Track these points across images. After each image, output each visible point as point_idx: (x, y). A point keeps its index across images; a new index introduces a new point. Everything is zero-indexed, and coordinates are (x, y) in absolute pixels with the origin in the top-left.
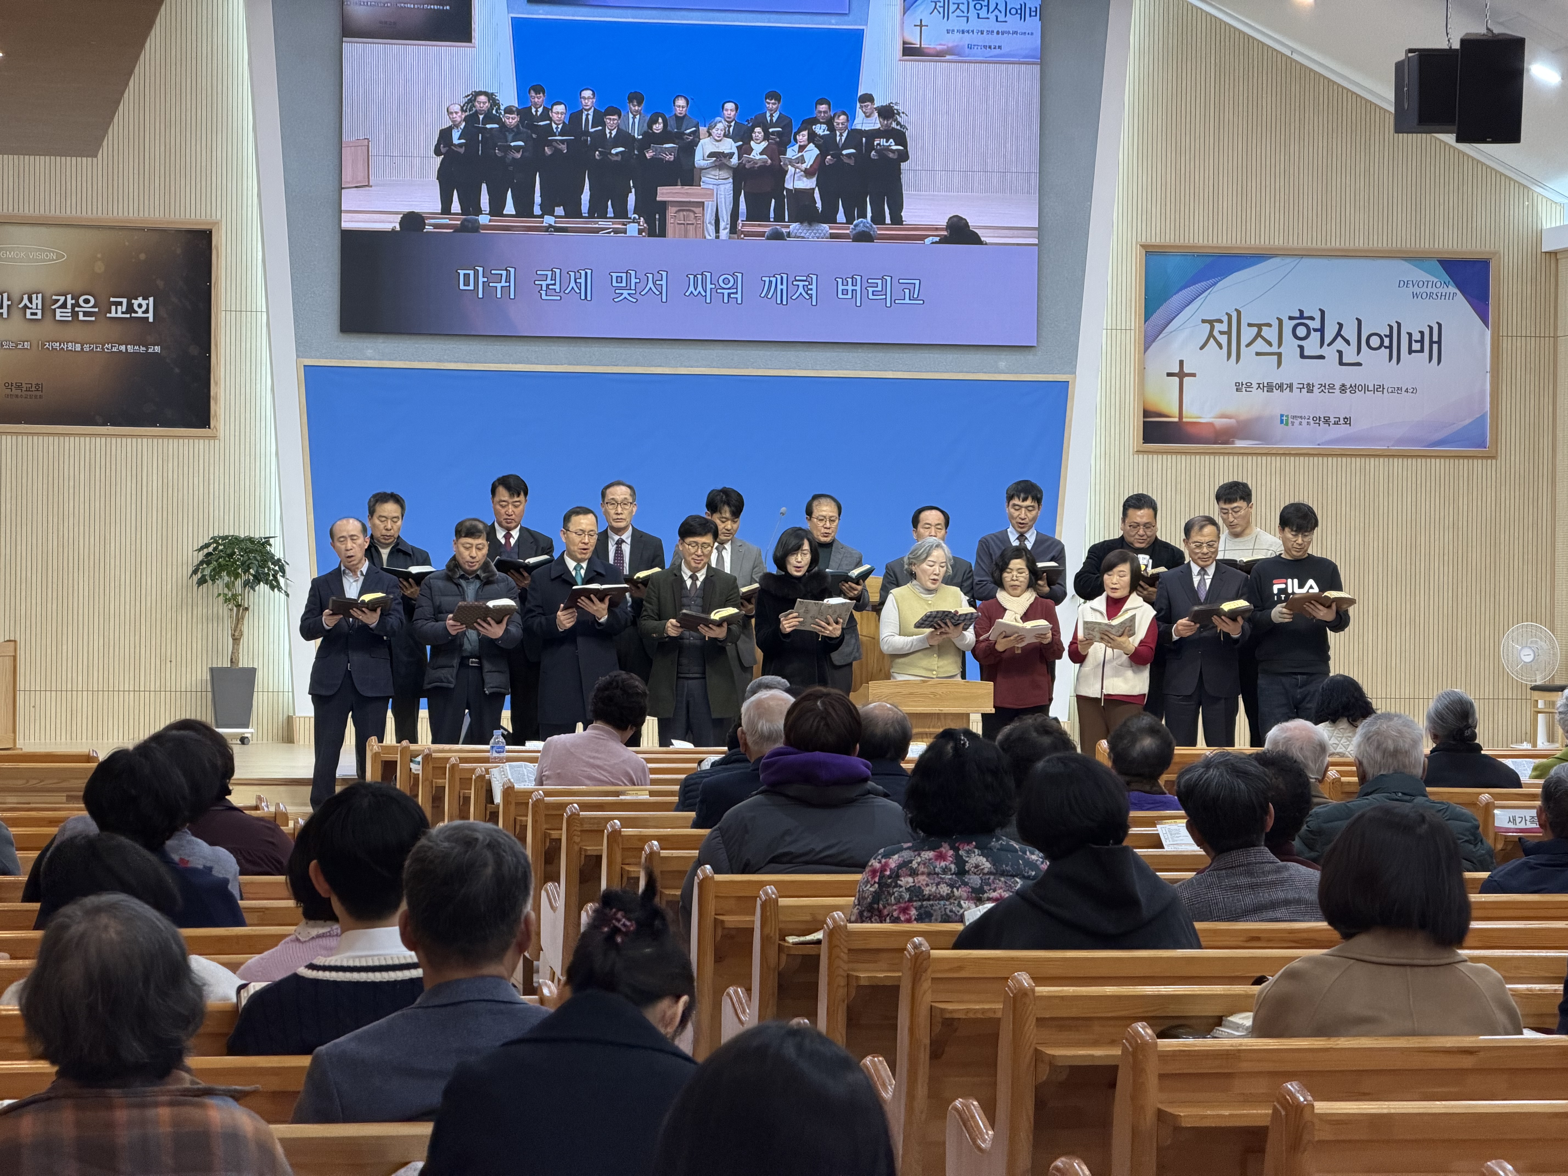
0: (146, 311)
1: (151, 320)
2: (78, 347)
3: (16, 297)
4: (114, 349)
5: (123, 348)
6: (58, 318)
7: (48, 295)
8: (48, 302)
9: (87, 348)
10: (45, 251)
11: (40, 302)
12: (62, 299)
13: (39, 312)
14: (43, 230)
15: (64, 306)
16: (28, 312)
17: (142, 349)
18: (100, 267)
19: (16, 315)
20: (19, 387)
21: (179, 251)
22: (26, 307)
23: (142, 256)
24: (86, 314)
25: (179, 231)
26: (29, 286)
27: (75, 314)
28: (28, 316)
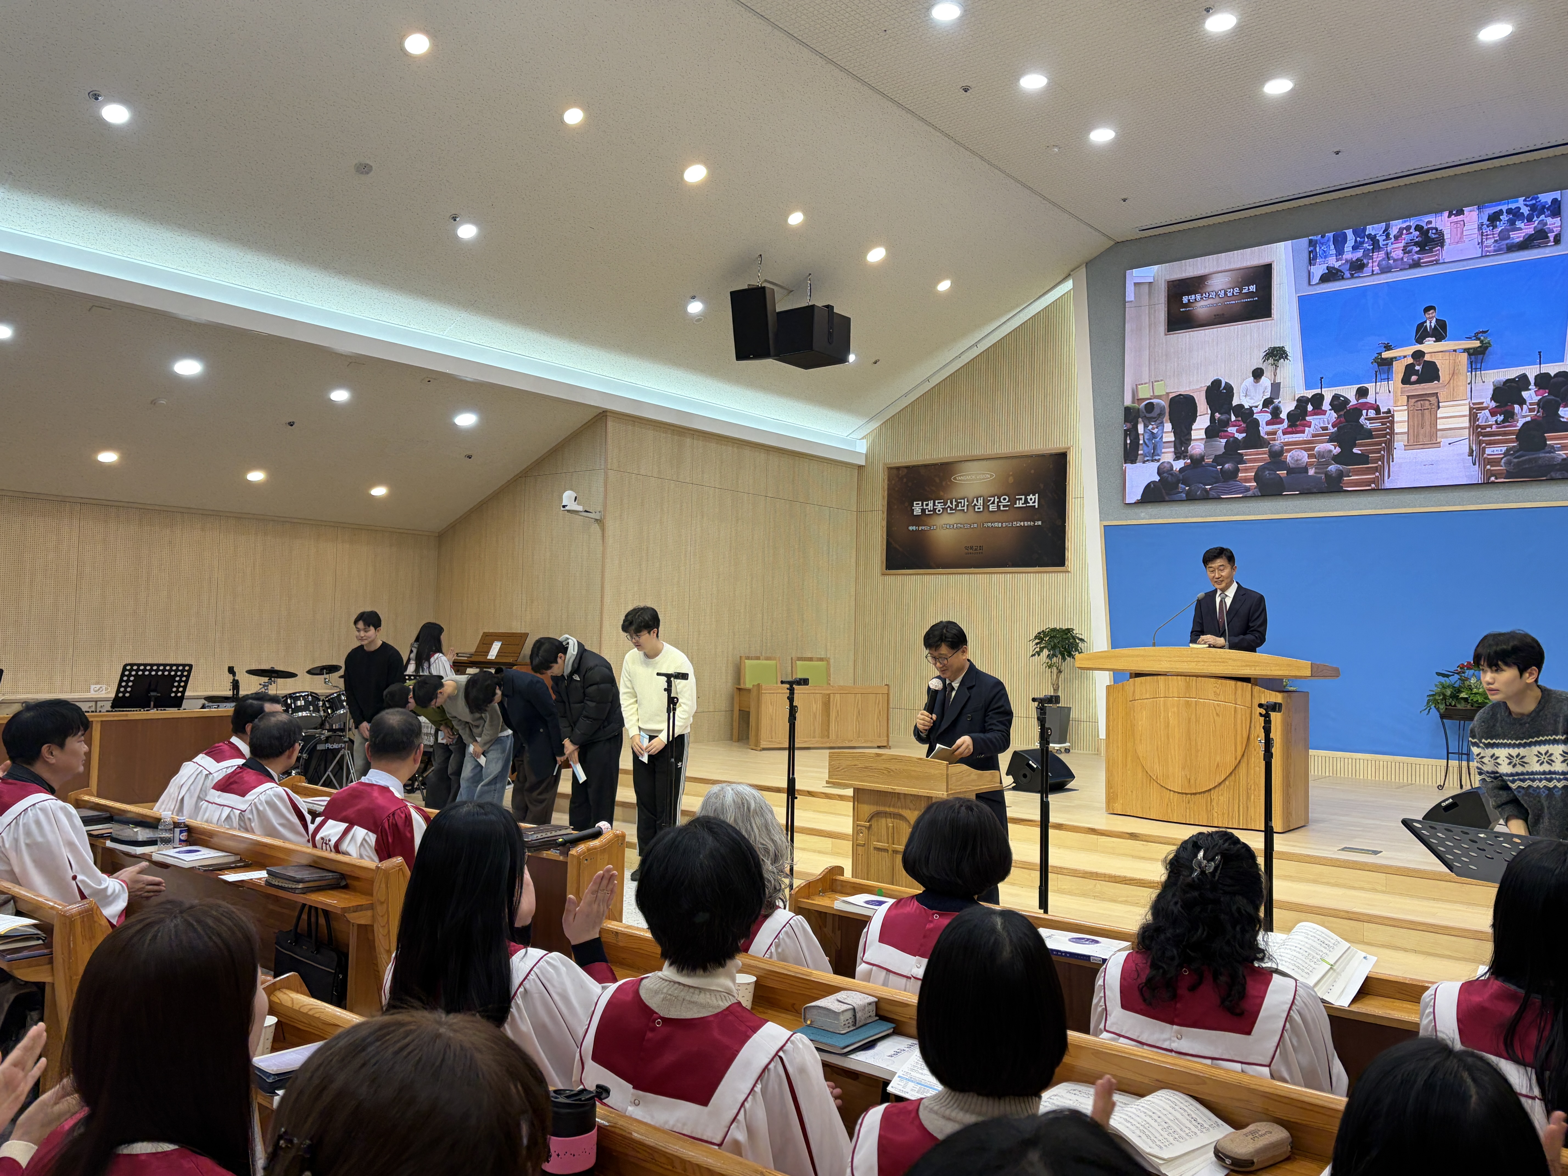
0: (1034, 502)
1: (1036, 507)
2: (1000, 525)
3: (970, 500)
4: (1018, 525)
5: (1022, 524)
6: (990, 510)
7: (985, 497)
8: (986, 501)
9: (1004, 525)
10: (984, 474)
11: (982, 502)
12: (993, 499)
13: (982, 507)
14: (984, 462)
15: (993, 503)
16: (976, 507)
17: (1032, 523)
18: (1011, 480)
19: (971, 508)
20: (971, 548)
21: (1051, 466)
22: (975, 505)
23: (1032, 471)
24: (1004, 506)
25: (1051, 455)
26: (977, 493)
27: (999, 507)
28: (976, 510)
